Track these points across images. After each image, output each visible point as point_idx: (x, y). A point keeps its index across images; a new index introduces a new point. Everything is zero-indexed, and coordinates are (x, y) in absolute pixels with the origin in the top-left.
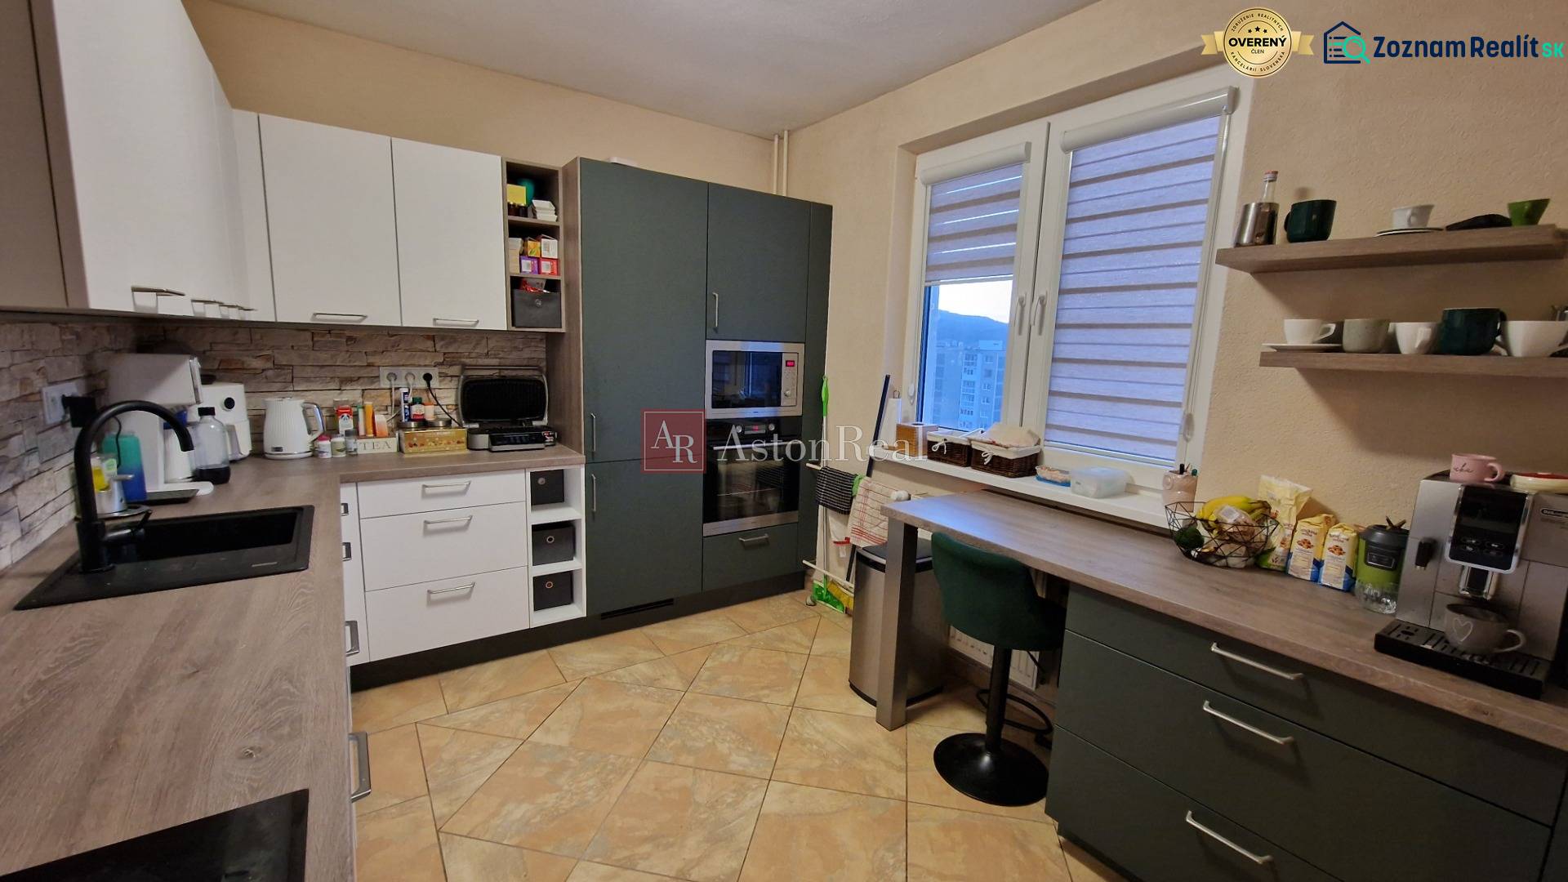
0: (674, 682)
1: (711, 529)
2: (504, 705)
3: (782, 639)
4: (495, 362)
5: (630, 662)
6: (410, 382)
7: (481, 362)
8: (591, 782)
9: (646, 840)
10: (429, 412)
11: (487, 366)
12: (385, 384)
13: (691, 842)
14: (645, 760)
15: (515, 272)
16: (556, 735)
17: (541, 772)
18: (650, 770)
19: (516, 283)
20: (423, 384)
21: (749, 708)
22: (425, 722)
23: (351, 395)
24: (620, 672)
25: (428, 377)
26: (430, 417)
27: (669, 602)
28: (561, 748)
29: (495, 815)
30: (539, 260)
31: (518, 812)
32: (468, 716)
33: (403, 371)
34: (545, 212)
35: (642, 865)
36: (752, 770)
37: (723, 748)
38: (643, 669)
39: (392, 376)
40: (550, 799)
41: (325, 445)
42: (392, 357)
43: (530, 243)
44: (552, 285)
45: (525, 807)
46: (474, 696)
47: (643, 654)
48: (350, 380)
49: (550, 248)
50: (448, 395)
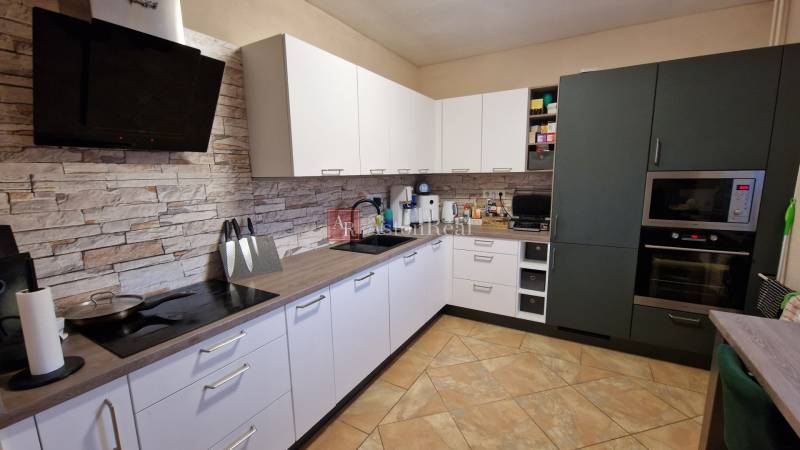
0: (569, 378)
1: (639, 300)
2: (486, 344)
3: (678, 397)
4: (531, 187)
5: (558, 357)
6: (494, 196)
7: (526, 187)
8: (483, 390)
9: (476, 425)
10: (499, 210)
11: (527, 189)
12: (484, 196)
13: (491, 442)
14: (513, 398)
15: (532, 142)
16: (490, 366)
17: (470, 374)
18: (510, 404)
19: (532, 148)
20: (498, 197)
21: (597, 416)
22: (458, 336)
23: (473, 201)
24: (547, 358)
25: (501, 194)
26: (498, 212)
27: (607, 338)
28: (487, 371)
29: (443, 377)
30: (546, 134)
31: (450, 381)
32: (472, 341)
33: (491, 192)
34: (553, 109)
35: (464, 432)
36: (558, 441)
37: (556, 421)
38: (561, 363)
39: (488, 194)
40: (463, 385)
41: (457, 219)
42: (489, 185)
43: (542, 127)
44: (551, 147)
45: (453, 382)
46: (481, 336)
47: (570, 357)
48: (474, 195)
49: (552, 127)
50: (508, 203)
